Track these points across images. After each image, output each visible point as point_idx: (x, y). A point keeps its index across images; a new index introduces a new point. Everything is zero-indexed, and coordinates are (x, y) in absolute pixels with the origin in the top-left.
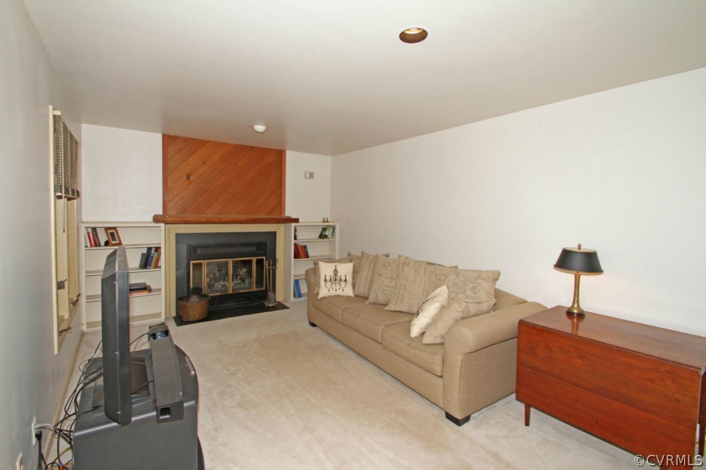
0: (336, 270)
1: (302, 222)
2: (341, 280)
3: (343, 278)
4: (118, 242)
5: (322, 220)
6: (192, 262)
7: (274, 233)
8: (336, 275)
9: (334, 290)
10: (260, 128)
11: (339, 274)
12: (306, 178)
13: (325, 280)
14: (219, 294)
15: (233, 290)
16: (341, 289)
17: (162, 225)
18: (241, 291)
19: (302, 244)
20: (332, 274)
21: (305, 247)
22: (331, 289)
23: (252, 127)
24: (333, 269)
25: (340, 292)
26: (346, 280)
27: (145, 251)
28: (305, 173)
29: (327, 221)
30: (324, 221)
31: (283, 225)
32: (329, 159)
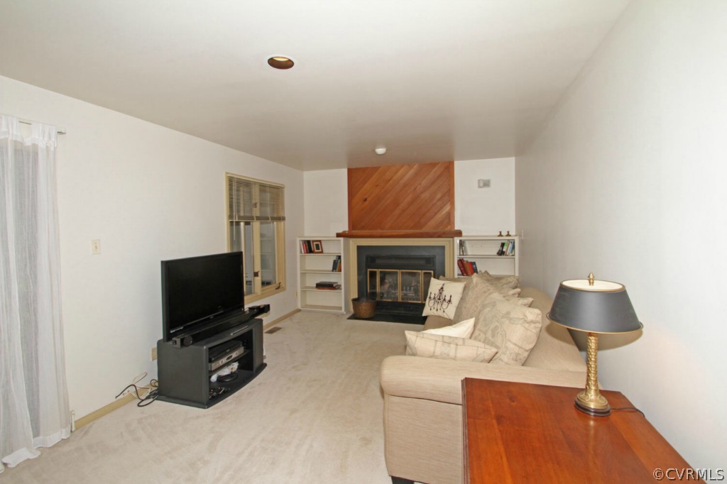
0: (442, 288)
1: (465, 236)
2: (445, 300)
3: (448, 298)
4: (320, 251)
5: (499, 234)
6: (369, 270)
7: (443, 248)
8: (441, 293)
9: (436, 309)
10: (381, 151)
11: (444, 293)
12: (480, 187)
13: (430, 298)
14: (390, 300)
15: (402, 299)
16: (442, 310)
17: (342, 239)
18: (410, 301)
19: (470, 260)
20: (437, 292)
21: (474, 263)
22: (432, 308)
23: (374, 151)
24: (440, 286)
25: (440, 313)
26: (450, 301)
27: (335, 258)
28: (479, 181)
29: (508, 235)
30: (501, 235)
31: (451, 239)
32: (511, 161)
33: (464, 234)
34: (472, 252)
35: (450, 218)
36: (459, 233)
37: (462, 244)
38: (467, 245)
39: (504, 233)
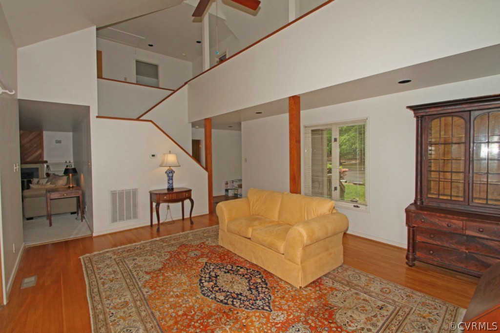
7: (38, 168)
12: (56, 143)
19: (52, 173)
28: (56, 140)
29: (70, 162)
30: (66, 162)
31: (42, 165)
32: (71, 134)
33: (49, 162)
34: (52, 170)
35: (41, 155)
36: (46, 162)
37: (48, 166)
38: (50, 167)
39: (68, 162)
